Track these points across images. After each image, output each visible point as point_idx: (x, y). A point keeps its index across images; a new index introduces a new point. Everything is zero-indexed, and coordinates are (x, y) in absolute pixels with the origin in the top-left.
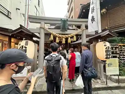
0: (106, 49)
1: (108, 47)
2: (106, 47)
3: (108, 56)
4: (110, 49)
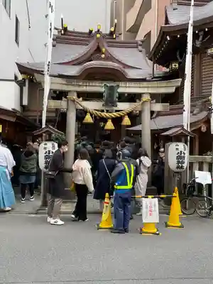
0: (178, 154)
1: (181, 152)
3: (179, 164)
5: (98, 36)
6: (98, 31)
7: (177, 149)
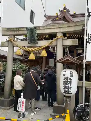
0: (64, 79)
1: (67, 77)
2: (65, 77)
3: (66, 89)
4: (69, 81)
5: (65, 11)
6: (65, 7)
7: (64, 75)
